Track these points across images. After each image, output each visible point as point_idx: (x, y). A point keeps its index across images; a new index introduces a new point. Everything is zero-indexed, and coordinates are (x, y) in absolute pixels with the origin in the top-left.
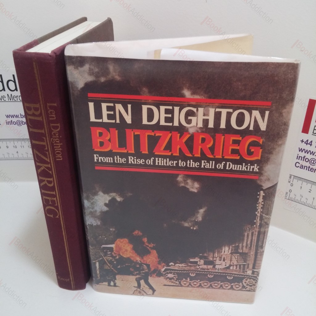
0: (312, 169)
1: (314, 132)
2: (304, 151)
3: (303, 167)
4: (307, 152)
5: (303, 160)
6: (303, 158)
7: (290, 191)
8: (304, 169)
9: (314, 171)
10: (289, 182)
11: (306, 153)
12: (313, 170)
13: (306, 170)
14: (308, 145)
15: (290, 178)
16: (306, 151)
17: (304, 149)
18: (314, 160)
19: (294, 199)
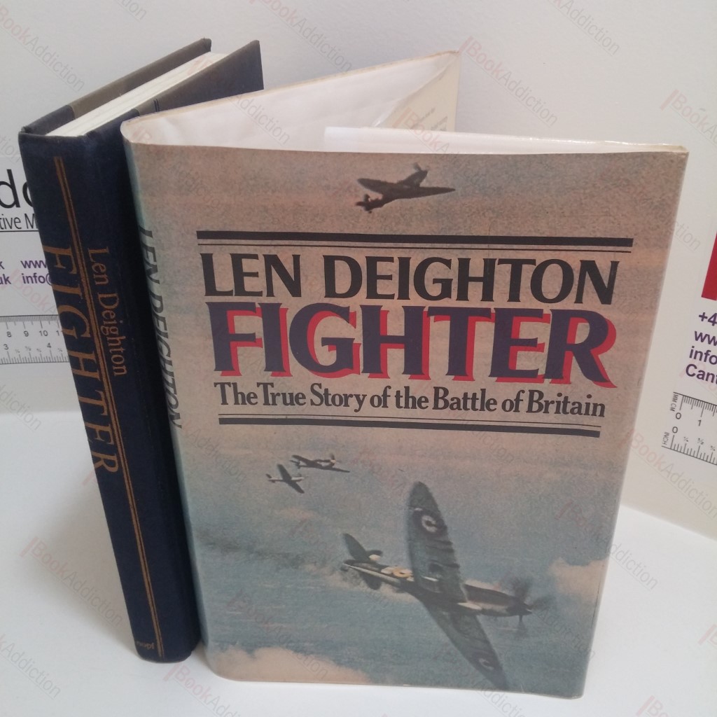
3: (703, 375)
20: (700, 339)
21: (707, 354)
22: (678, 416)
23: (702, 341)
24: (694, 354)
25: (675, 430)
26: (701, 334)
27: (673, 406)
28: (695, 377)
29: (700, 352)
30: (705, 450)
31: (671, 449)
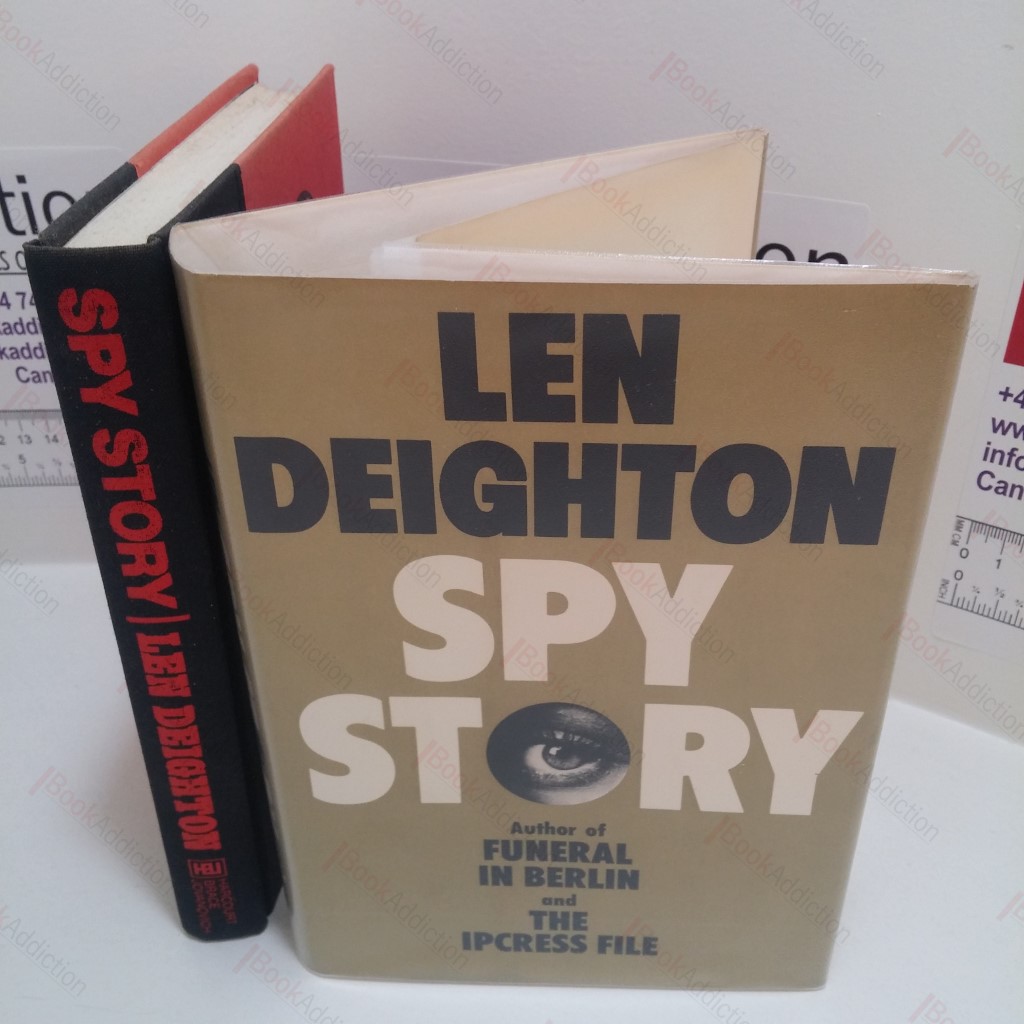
20: (1000, 431)
21: (1011, 454)
22: (964, 554)
23: (1004, 433)
24: (990, 454)
25: (959, 575)
26: (1002, 423)
27: (956, 538)
28: (992, 490)
29: (1001, 451)
30: (1008, 606)
31: (951, 605)
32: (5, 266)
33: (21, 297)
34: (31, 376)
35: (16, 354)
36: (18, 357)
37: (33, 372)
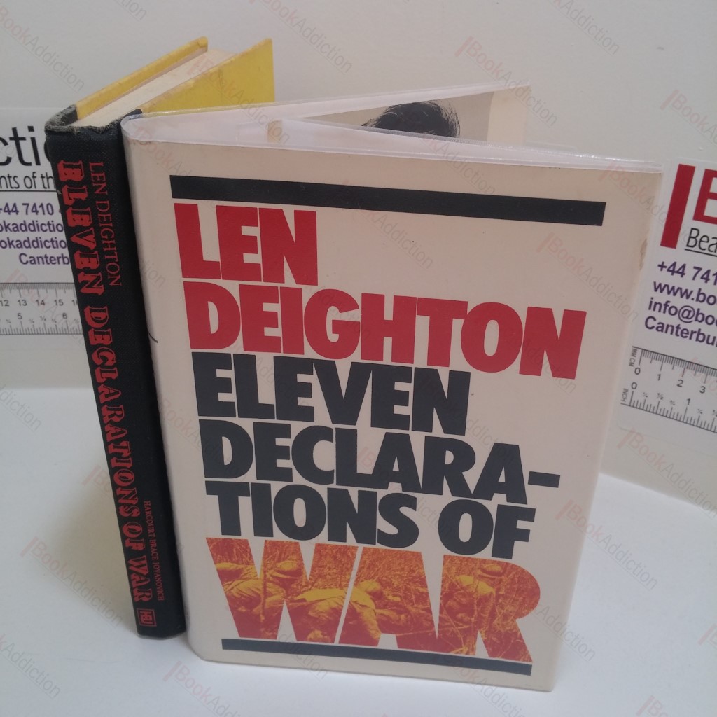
0: (685, 332)
1: (690, 244)
2: (666, 288)
4: (673, 291)
5: (664, 312)
6: (663, 307)
7: (634, 386)
8: (666, 332)
9: (689, 336)
10: (631, 364)
11: (672, 293)
12: (688, 333)
13: (672, 333)
14: (675, 274)
15: (634, 354)
16: (670, 289)
17: (666, 285)
18: (690, 309)
19: (642, 405)
32: (17, 186)
33: (26, 206)
34: (29, 260)
35: (20, 244)
36: (21, 247)
37: (30, 257)
